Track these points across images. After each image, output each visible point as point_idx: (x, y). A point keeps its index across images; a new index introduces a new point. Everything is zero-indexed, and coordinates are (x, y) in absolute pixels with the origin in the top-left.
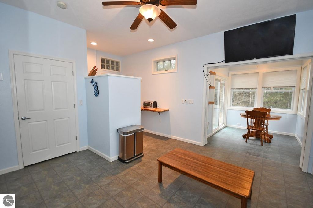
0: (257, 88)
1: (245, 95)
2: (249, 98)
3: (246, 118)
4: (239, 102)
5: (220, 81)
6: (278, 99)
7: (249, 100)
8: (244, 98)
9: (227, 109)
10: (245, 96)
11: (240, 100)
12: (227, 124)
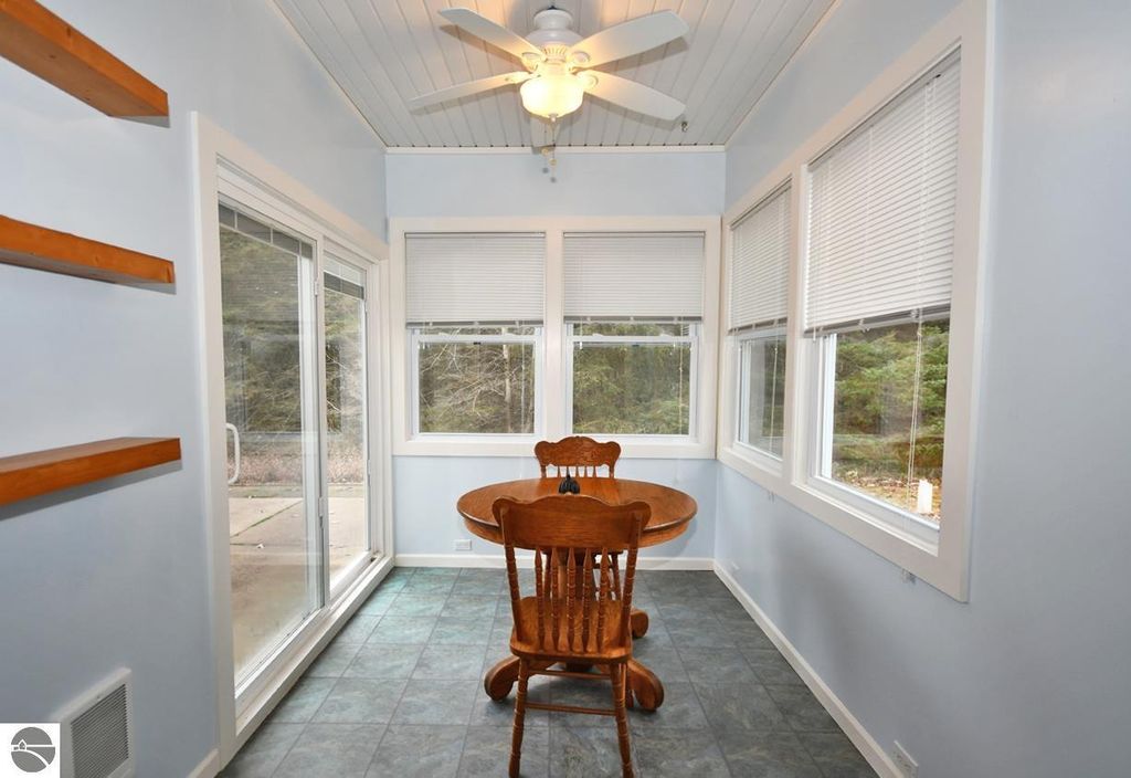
0: (541, 322)
1: (487, 366)
2: (503, 378)
3: (502, 548)
4: (469, 397)
5: (308, 250)
6: (595, 379)
7: (502, 388)
8: (486, 380)
9: (393, 456)
10: (489, 370)
11: (469, 389)
12: (395, 553)
